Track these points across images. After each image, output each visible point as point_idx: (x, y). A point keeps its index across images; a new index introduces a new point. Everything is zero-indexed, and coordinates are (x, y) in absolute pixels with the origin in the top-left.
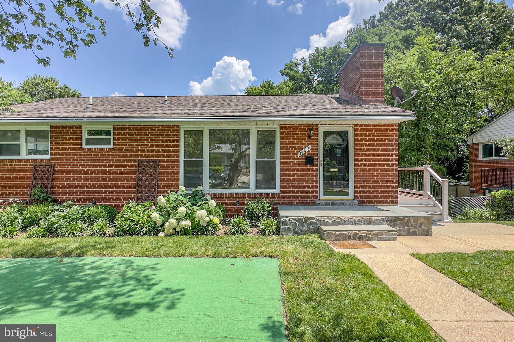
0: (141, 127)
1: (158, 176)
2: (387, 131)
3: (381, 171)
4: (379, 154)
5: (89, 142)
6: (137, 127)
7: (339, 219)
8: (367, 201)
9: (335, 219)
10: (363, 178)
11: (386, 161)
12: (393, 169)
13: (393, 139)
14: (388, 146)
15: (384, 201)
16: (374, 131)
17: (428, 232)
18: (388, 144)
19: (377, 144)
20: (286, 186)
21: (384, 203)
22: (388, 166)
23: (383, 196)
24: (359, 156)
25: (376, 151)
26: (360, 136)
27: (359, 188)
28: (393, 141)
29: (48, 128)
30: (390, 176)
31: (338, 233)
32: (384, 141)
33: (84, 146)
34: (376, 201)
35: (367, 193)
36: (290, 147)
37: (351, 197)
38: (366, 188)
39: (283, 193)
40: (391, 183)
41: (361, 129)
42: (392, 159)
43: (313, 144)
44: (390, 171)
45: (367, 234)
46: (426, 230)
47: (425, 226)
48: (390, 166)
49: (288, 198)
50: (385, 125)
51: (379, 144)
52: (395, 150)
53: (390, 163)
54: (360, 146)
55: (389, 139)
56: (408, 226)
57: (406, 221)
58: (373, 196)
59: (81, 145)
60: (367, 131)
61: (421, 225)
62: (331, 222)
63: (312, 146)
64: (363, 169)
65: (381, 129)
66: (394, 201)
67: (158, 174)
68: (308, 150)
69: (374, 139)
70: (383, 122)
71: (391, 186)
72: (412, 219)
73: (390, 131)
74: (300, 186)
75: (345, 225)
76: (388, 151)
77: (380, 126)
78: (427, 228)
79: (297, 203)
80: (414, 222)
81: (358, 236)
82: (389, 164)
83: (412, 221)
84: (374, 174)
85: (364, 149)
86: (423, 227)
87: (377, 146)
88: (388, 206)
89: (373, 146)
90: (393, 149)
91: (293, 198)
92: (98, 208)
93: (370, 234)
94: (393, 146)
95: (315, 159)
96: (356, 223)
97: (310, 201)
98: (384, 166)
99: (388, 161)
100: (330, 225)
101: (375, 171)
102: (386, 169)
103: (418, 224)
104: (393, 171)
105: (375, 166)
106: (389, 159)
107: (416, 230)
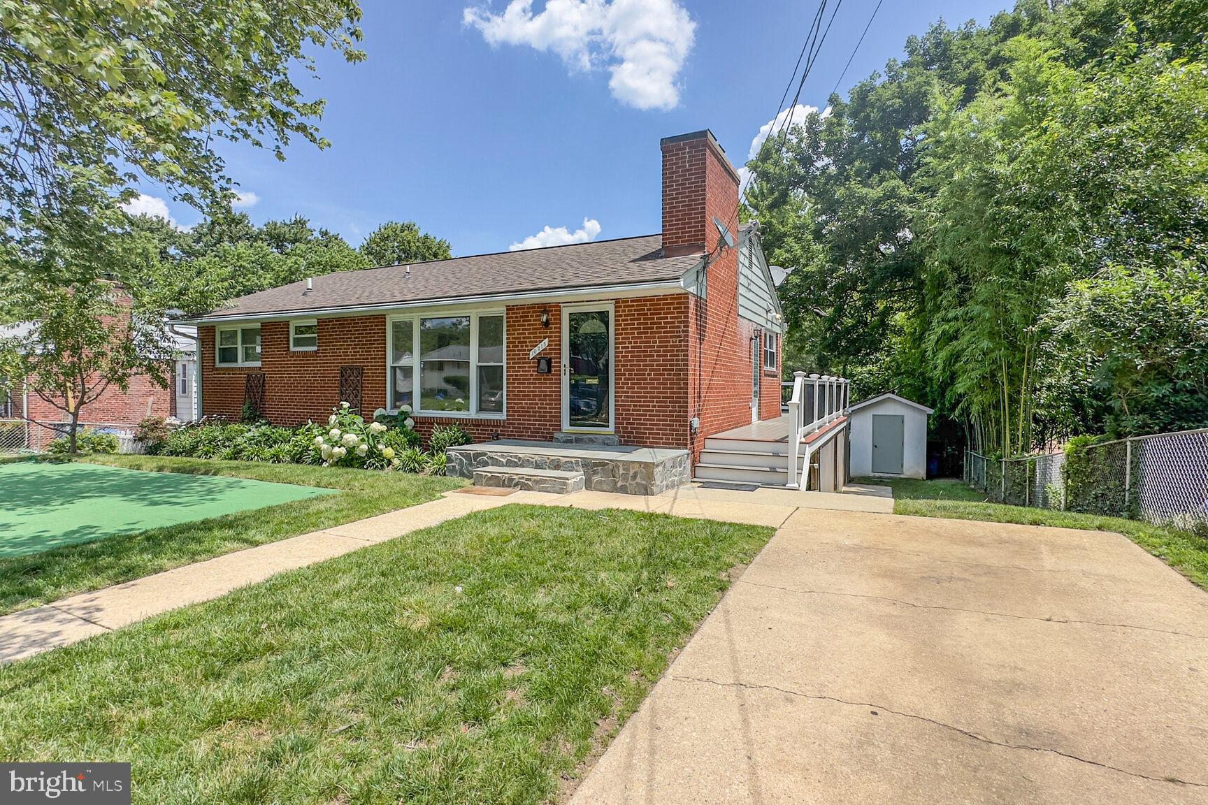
0: (345, 319)
1: (362, 390)
2: (670, 309)
3: (657, 384)
4: (656, 351)
5: (298, 342)
6: (338, 320)
7: (516, 457)
8: (634, 437)
9: (511, 456)
10: (627, 397)
11: (666, 365)
12: (680, 379)
13: (680, 322)
14: (671, 337)
15: (662, 439)
16: (648, 310)
17: (646, 489)
18: (670, 332)
19: (651, 333)
20: (514, 408)
21: (663, 443)
22: (670, 375)
23: (661, 429)
24: (622, 357)
25: (650, 347)
26: (623, 320)
27: (622, 415)
28: (679, 327)
29: (258, 325)
30: (674, 393)
31: (489, 475)
32: (663, 328)
33: (292, 349)
34: (648, 438)
35: (633, 424)
36: (519, 342)
37: (611, 429)
38: (633, 415)
39: (509, 420)
40: (675, 407)
41: (625, 306)
42: (677, 360)
43: (551, 337)
44: (674, 384)
45: (527, 479)
46: (643, 485)
47: (642, 478)
48: (674, 375)
49: (516, 428)
50: (665, 297)
51: (655, 333)
52: (683, 343)
53: (675, 368)
54: (623, 338)
55: (674, 323)
56: (614, 476)
57: (611, 467)
58: (644, 429)
59: (288, 347)
60: (635, 310)
61: (634, 477)
62: (504, 461)
63: (549, 341)
64: (629, 379)
65: (659, 304)
66: (679, 439)
67: (362, 387)
68: (544, 347)
69: (647, 324)
70: (661, 293)
71: (676, 411)
72: (621, 465)
73: (674, 308)
74: (533, 408)
75: (523, 467)
76: (671, 346)
77: (658, 300)
78: (644, 482)
79: (529, 436)
80: (624, 469)
81: (515, 482)
82: (672, 370)
83: (621, 468)
84: (647, 388)
85: (630, 343)
86: (638, 480)
87: (651, 337)
88: (670, 448)
89: (645, 338)
90: (680, 341)
91: (523, 428)
92: (286, 430)
93: (530, 480)
94: (680, 336)
95: (555, 362)
96: (538, 466)
97: (547, 433)
98: (664, 375)
99: (671, 365)
100: (503, 466)
101: (648, 384)
102: (667, 379)
103: (631, 474)
104: (679, 384)
105: (649, 375)
106: (673, 360)
107: (627, 484)
